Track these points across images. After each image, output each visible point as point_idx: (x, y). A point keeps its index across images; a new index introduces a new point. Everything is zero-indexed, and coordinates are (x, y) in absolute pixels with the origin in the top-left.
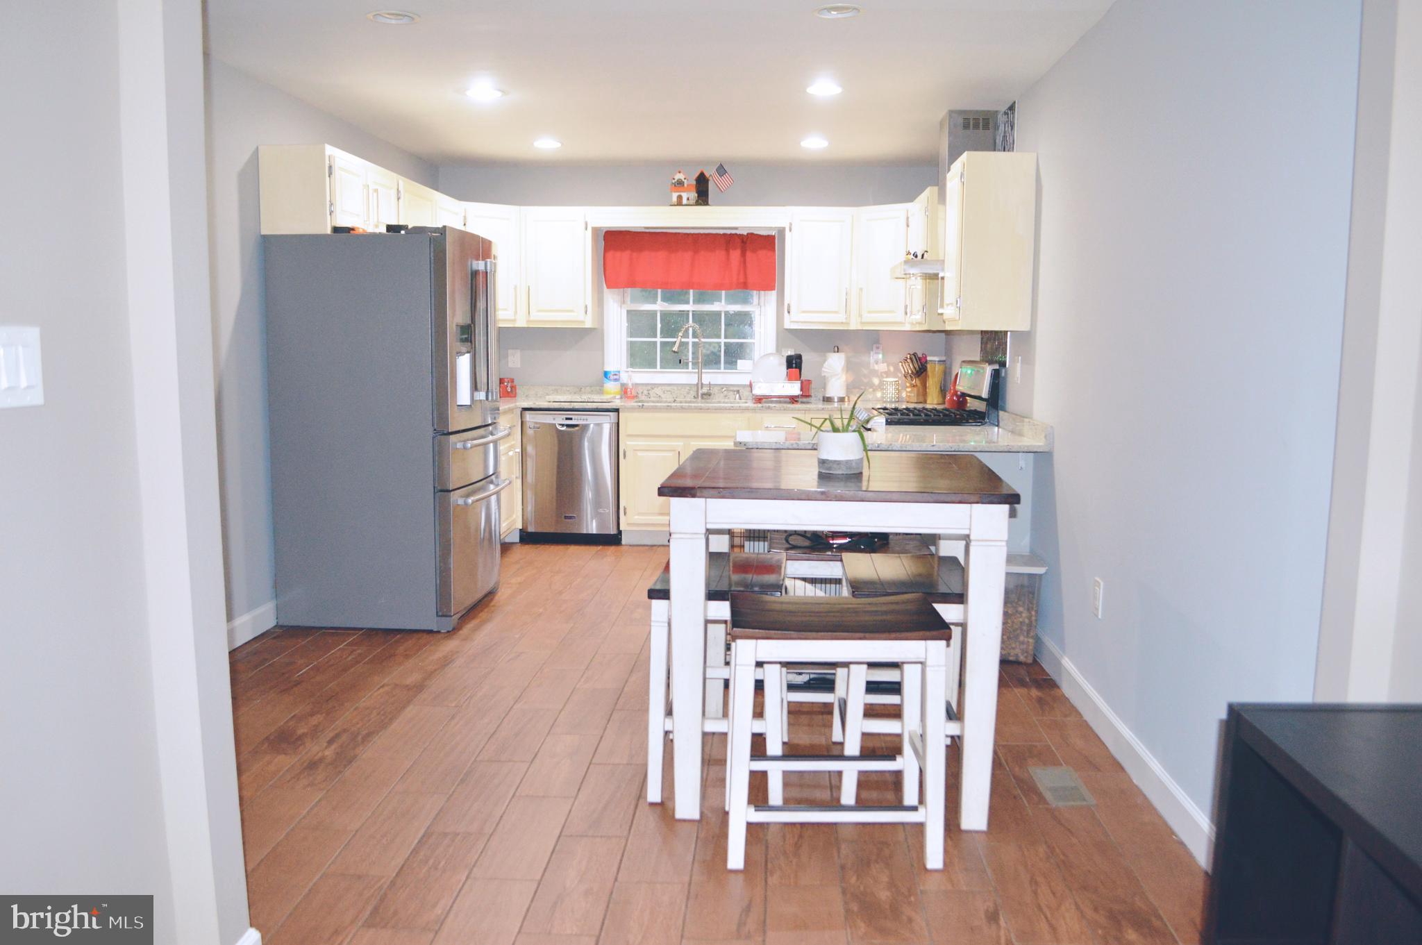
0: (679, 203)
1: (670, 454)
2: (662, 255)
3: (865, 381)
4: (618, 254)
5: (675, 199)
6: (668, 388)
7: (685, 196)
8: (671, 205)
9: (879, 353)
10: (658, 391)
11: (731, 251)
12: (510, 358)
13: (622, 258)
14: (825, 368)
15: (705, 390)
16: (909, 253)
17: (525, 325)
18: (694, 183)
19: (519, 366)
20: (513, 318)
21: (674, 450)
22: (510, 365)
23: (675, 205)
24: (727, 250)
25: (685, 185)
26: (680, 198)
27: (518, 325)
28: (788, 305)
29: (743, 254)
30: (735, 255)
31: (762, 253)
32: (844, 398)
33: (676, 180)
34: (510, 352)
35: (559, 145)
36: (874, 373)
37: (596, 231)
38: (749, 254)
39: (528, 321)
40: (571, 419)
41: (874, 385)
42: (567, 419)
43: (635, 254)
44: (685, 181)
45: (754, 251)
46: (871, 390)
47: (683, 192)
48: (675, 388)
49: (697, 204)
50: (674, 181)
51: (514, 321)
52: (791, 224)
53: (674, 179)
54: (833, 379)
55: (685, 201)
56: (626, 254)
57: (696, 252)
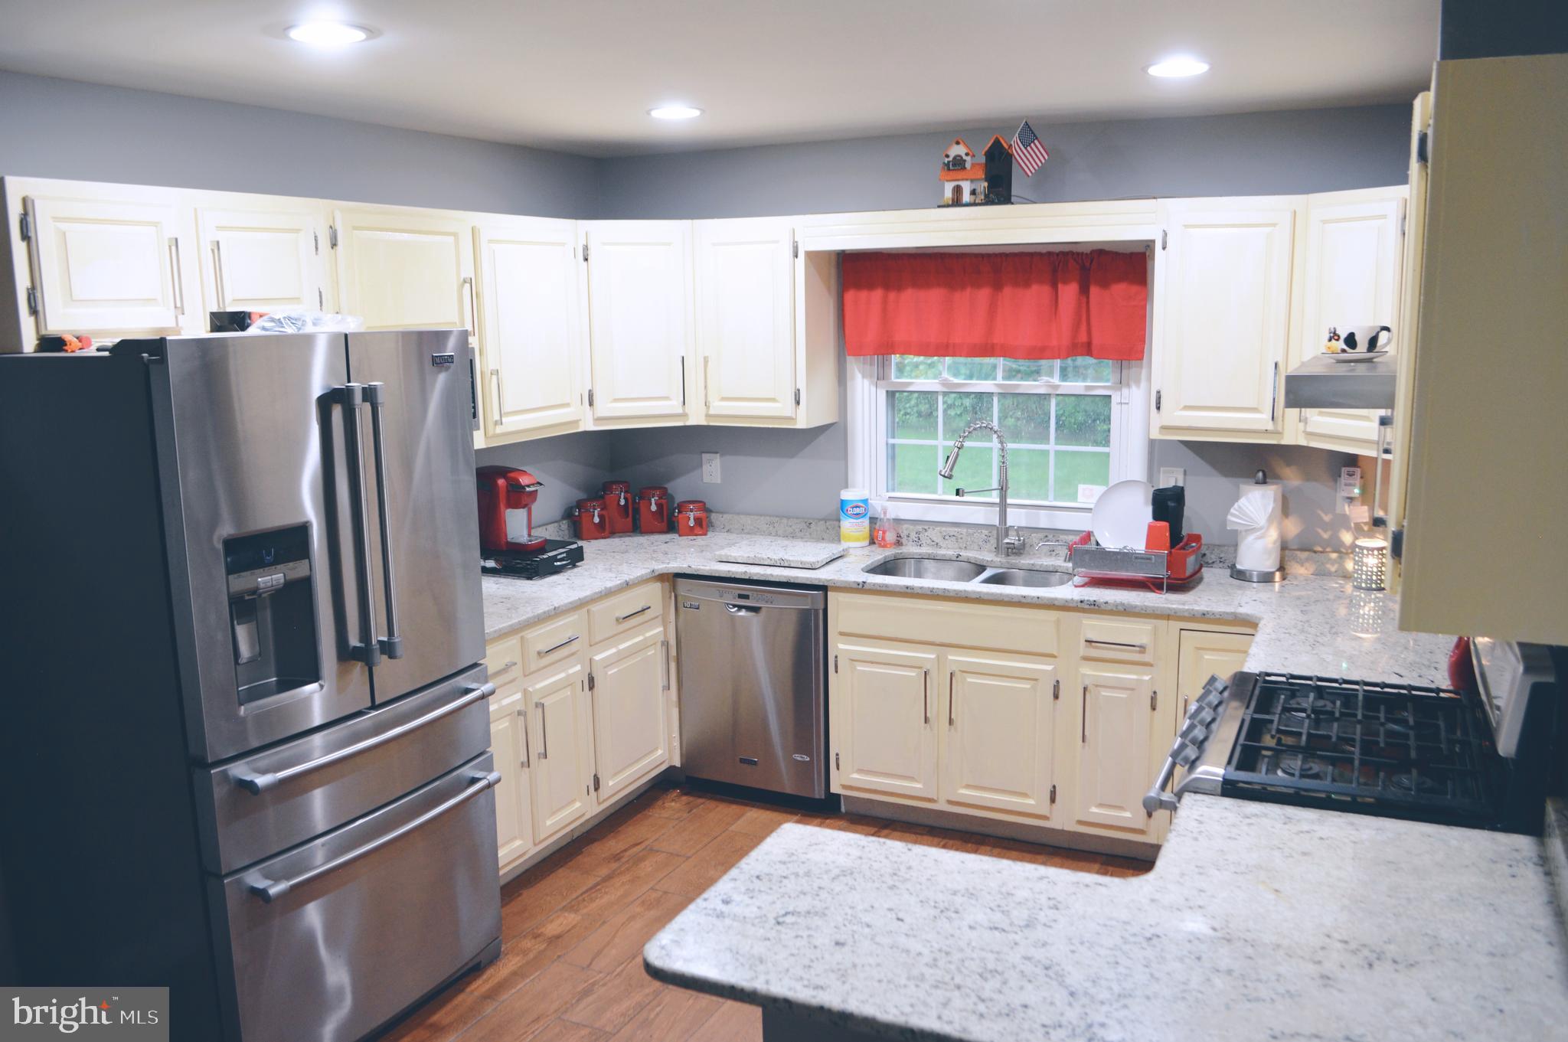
0: (957, 202)
1: (912, 673)
2: (935, 296)
3: (1326, 536)
4: (863, 294)
5: (948, 194)
6: (952, 530)
7: (967, 187)
8: (939, 207)
9: (1354, 485)
10: (934, 534)
11: (1060, 286)
12: (706, 468)
13: (870, 301)
14: (1234, 515)
15: (1012, 539)
16: (1334, 336)
17: (703, 422)
18: (983, 160)
19: (719, 481)
20: (680, 411)
21: (920, 668)
22: (706, 479)
23: (948, 206)
24: (1054, 286)
25: (968, 165)
26: (958, 190)
27: (692, 421)
28: (1158, 392)
29: (1084, 290)
30: (1069, 292)
31: (1119, 289)
32: (1272, 574)
33: (951, 159)
34: (705, 456)
35: (695, 113)
36: (1344, 521)
37: (813, 257)
38: (1094, 290)
39: (708, 416)
40: (746, 597)
41: (1342, 544)
42: (741, 596)
43: (892, 295)
44: (968, 159)
45: (1105, 284)
46: (1334, 556)
47: (963, 180)
48: (964, 531)
49: (989, 201)
50: (946, 160)
51: (684, 415)
52: (1165, 234)
53: (947, 156)
54: (1251, 538)
55: (966, 197)
56: (877, 294)
57: (998, 286)
